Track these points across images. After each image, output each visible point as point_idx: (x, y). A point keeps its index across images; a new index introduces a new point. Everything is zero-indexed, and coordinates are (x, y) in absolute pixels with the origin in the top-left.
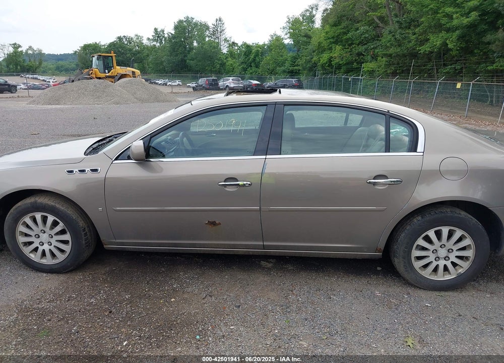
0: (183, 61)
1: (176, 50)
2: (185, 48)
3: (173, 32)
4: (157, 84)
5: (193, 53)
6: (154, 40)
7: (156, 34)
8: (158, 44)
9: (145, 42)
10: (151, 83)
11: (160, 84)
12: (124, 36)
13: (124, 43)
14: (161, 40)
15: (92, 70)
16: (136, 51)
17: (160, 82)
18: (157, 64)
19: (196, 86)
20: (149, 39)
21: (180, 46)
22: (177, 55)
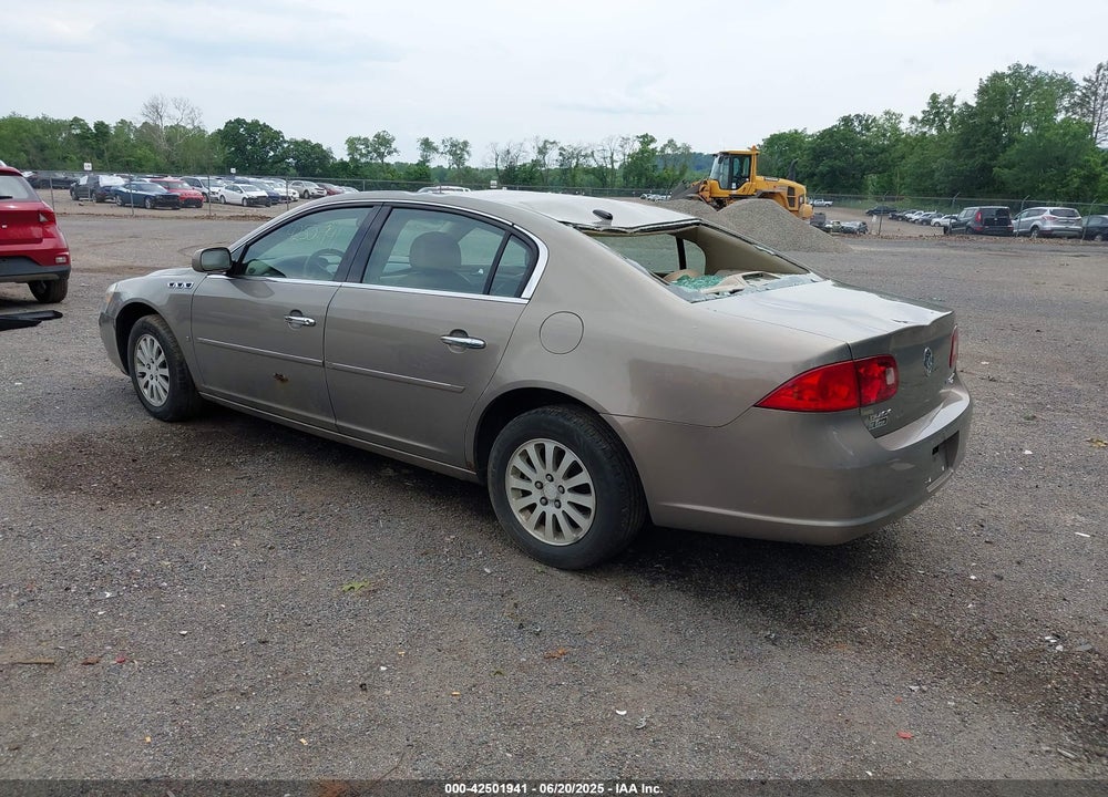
0: (986, 169)
1: (971, 143)
2: (998, 137)
3: (973, 102)
4: (907, 220)
5: (1014, 151)
6: (924, 122)
7: (932, 108)
8: (934, 132)
9: (905, 126)
10: (895, 218)
11: (914, 222)
12: (858, 116)
13: (853, 131)
14: (943, 121)
15: (705, 182)
16: (877, 147)
17: (914, 217)
18: (922, 175)
19: (954, 226)
20: (913, 120)
21: (985, 133)
22: (972, 156)
